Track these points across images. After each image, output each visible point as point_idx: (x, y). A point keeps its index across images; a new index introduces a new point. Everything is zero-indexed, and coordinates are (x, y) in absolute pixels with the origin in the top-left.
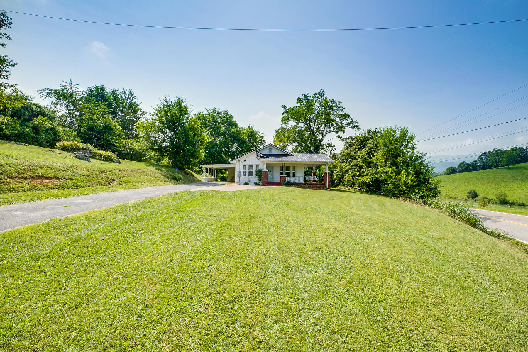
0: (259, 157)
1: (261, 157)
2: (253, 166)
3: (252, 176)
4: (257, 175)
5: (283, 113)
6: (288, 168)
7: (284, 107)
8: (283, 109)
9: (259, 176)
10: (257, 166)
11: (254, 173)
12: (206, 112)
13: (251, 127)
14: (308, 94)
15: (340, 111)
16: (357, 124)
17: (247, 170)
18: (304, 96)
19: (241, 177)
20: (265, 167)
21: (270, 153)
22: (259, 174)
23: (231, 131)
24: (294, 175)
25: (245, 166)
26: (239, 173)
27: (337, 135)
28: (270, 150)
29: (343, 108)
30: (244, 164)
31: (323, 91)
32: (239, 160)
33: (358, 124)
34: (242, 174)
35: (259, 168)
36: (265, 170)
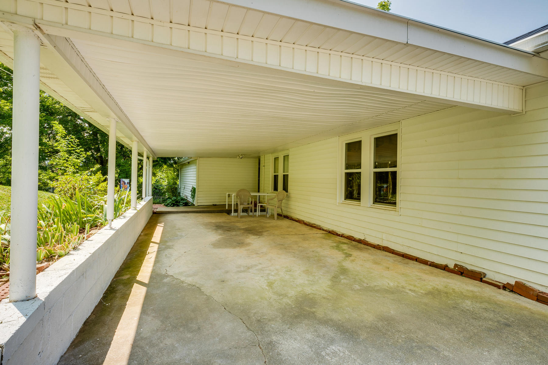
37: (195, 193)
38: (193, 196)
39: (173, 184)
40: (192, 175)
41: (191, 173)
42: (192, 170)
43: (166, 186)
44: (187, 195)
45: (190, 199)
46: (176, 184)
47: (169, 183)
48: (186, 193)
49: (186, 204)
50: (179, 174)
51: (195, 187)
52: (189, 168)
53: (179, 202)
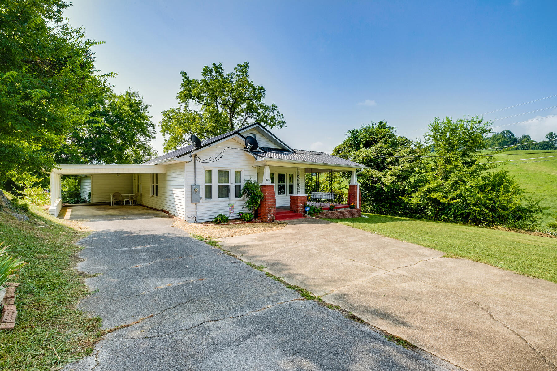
2: (227, 172)
3: (228, 196)
4: (238, 194)
10: (236, 172)
11: (233, 190)
16: (282, 120)
17: (215, 183)
18: (214, 66)
19: (201, 201)
20: (268, 176)
24: (291, 192)
25: (209, 173)
26: (196, 191)
32: (196, 157)
34: (202, 192)
35: (243, 177)
36: (268, 183)
37: (90, 195)
38: (90, 198)
39: (75, 190)
40: (89, 185)
41: (88, 183)
42: (88, 182)
43: (67, 192)
44: (86, 197)
45: (88, 200)
46: (78, 190)
47: (70, 190)
48: (85, 196)
49: (85, 202)
50: (79, 183)
51: (90, 192)
52: (87, 180)
53: (80, 201)
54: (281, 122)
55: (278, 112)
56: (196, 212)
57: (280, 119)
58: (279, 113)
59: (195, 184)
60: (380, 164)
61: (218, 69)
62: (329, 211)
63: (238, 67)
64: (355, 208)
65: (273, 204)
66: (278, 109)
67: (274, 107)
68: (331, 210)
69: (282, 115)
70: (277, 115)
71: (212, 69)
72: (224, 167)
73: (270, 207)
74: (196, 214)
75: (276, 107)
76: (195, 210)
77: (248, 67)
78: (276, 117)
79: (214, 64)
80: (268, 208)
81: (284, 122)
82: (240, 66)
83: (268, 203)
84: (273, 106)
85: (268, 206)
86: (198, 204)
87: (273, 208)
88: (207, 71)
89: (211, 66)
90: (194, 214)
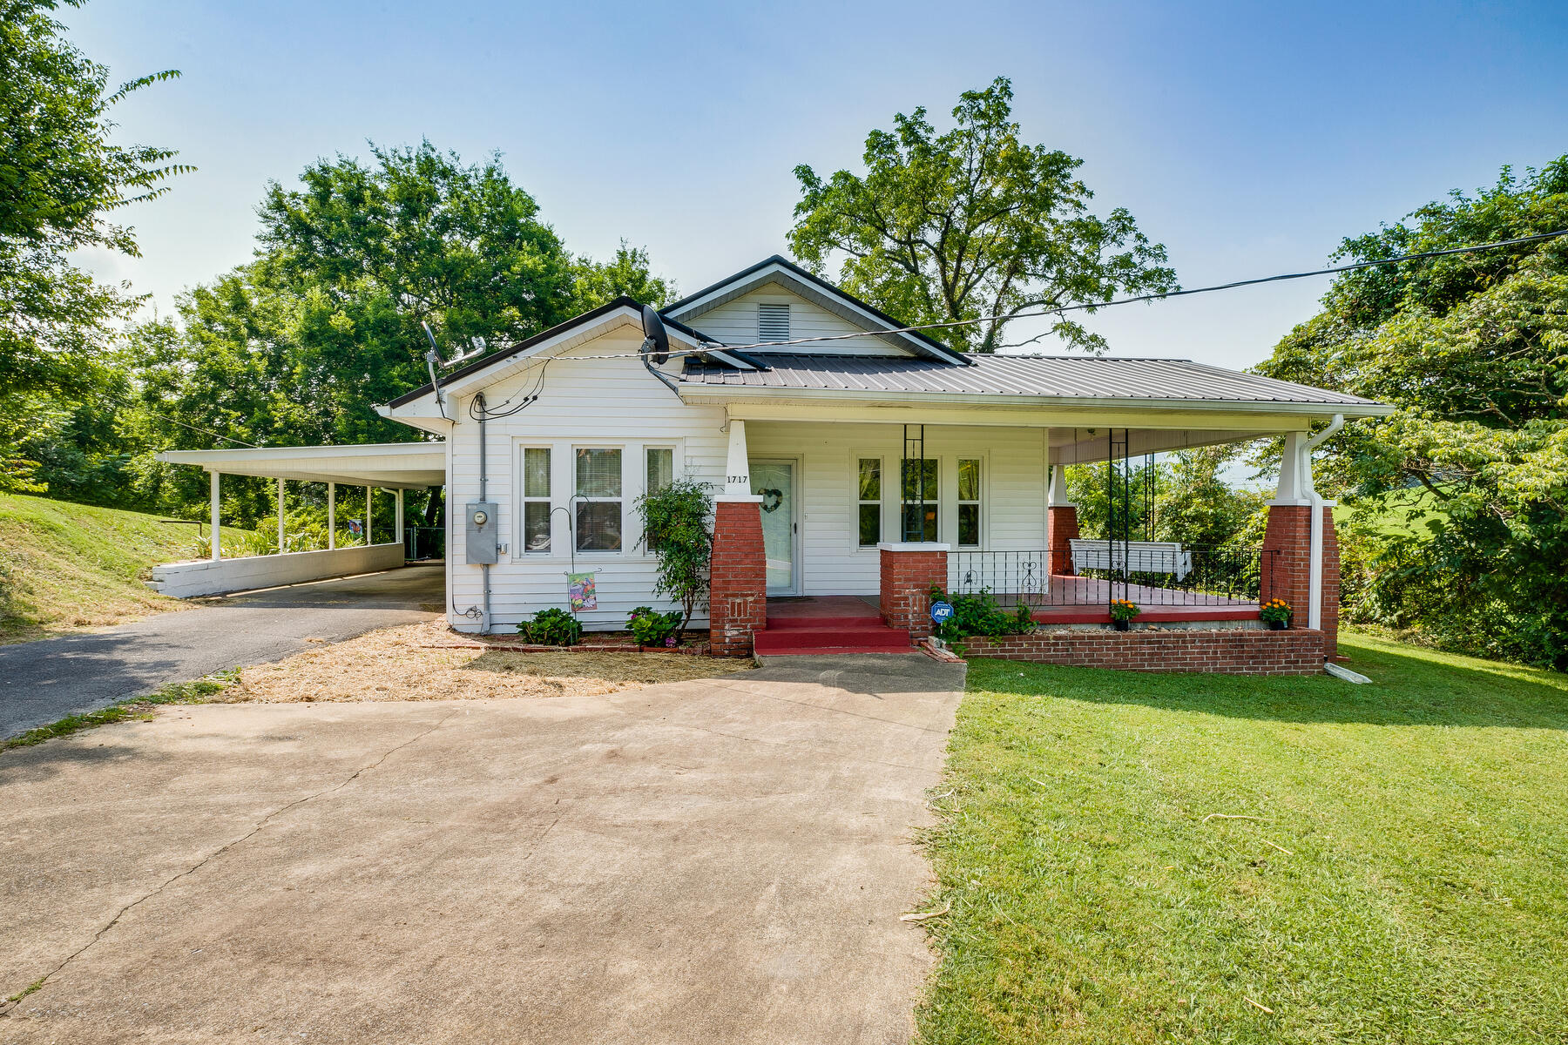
0: (673, 367)
1: (695, 364)
2: (617, 454)
3: (614, 544)
4: (656, 537)
5: (800, 208)
6: (919, 473)
7: (806, 174)
8: (800, 184)
9: (680, 548)
10: (656, 459)
11: (633, 525)
12: (370, 165)
13: (634, 253)
14: (921, 112)
15: (1065, 206)
16: (1161, 265)
17: (563, 495)
18: (899, 125)
19: (505, 560)
20: (738, 463)
21: (769, 346)
22: (680, 532)
23: (516, 268)
24: (969, 533)
25: (538, 457)
26: (484, 520)
27: (1059, 320)
28: (773, 318)
29: (1083, 190)
30: (532, 427)
31: (1006, 91)
32: (480, 398)
33: (1165, 266)
34: (511, 527)
35: (680, 473)
36: (740, 492)
54: (1160, 273)
55: (1139, 237)
56: (488, 593)
57: (1150, 264)
58: (1145, 241)
59: (483, 499)
60: (1535, 388)
61: (910, 131)
62: (1109, 631)
63: (965, 104)
64: (1290, 626)
65: (747, 582)
66: (1140, 225)
67: (1124, 222)
68: (1121, 625)
69: (1161, 247)
70: (1140, 250)
71: (892, 136)
72: (599, 436)
73: (735, 596)
74: (488, 605)
75: (1131, 220)
76: (481, 589)
77: (1010, 95)
78: (1136, 259)
79: (901, 118)
80: (727, 596)
81: (1170, 274)
82: (971, 97)
83: (724, 576)
84: (1118, 219)
85: (727, 589)
86: (493, 570)
87: (751, 599)
88: (879, 144)
89: (890, 128)
90: (479, 602)
